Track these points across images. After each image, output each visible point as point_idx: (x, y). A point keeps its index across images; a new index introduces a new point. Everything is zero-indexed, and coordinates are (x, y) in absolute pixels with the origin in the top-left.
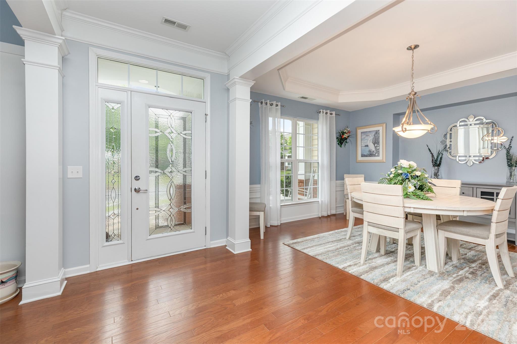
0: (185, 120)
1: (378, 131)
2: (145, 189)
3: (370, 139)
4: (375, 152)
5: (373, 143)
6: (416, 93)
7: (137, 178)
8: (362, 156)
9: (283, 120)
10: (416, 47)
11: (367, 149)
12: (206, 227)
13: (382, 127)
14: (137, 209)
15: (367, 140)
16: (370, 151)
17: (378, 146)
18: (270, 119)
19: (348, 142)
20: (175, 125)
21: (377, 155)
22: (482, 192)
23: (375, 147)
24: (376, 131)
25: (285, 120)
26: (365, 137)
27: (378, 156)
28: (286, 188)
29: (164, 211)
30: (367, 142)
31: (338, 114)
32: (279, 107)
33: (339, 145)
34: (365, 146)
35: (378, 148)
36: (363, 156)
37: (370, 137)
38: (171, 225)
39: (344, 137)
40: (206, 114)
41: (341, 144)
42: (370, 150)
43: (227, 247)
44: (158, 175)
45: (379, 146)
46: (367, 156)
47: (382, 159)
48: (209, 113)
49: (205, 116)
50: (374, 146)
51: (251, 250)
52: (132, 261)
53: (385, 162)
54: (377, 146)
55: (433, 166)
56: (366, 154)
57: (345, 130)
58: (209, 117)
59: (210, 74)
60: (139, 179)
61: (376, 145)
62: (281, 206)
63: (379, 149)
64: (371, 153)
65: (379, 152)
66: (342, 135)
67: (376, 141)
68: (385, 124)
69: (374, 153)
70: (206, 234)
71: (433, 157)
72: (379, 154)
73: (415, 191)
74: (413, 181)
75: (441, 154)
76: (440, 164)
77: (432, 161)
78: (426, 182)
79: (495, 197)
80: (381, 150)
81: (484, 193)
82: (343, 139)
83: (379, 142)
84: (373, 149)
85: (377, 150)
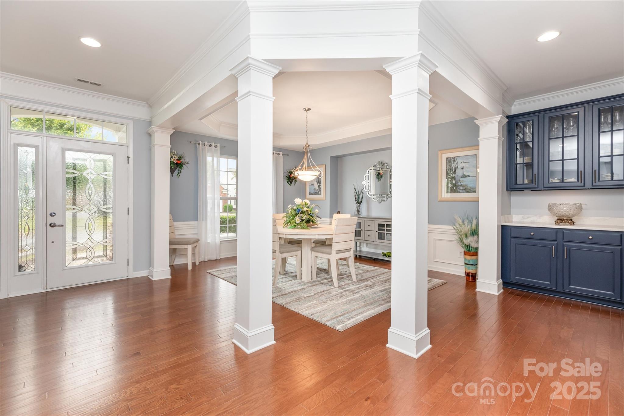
0: (106, 163)
2: (61, 224)
4: (318, 190)
6: (309, 146)
7: (52, 215)
8: (309, 194)
9: (226, 159)
10: (309, 109)
12: (128, 259)
13: (322, 168)
14: (53, 242)
17: (320, 185)
18: (209, 159)
20: (95, 166)
21: (319, 193)
25: (228, 159)
27: (320, 194)
28: (229, 224)
29: (82, 244)
31: (287, 154)
32: (219, 148)
33: (289, 183)
34: (312, 185)
35: (320, 187)
36: (310, 194)
38: (90, 257)
39: (292, 176)
40: (128, 157)
41: (291, 183)
43: (149, 276)
44: (75, 211)
45: (321, 186)
46: (312, 194)
47: (323, 197)
48: (131, 155)
49: (127, 159)
51: (171, 277)
52: (47, 289)
53: (325, 199)
55: (356, 203)
56: (312, 192)
57: (293, 170)
58: (131, 160)
59: (132, 121)
60: (55, 215)
62: (221, 241)
66: (290, 175)
68: (325, 165)
70: (128, 266)
71: (356, 196)
72: (321, 192)
73: (300, 223)
74: (302, 215)
75: (362, 193)
76: (361, 201)
77: (356, 199)
78: (313, 215)
79: (385, 228)
80: (322, 189)
81: (380, 225)
82: (292, 178)
83: (321, 182)
84: (317, 188)
85: (320, 189)
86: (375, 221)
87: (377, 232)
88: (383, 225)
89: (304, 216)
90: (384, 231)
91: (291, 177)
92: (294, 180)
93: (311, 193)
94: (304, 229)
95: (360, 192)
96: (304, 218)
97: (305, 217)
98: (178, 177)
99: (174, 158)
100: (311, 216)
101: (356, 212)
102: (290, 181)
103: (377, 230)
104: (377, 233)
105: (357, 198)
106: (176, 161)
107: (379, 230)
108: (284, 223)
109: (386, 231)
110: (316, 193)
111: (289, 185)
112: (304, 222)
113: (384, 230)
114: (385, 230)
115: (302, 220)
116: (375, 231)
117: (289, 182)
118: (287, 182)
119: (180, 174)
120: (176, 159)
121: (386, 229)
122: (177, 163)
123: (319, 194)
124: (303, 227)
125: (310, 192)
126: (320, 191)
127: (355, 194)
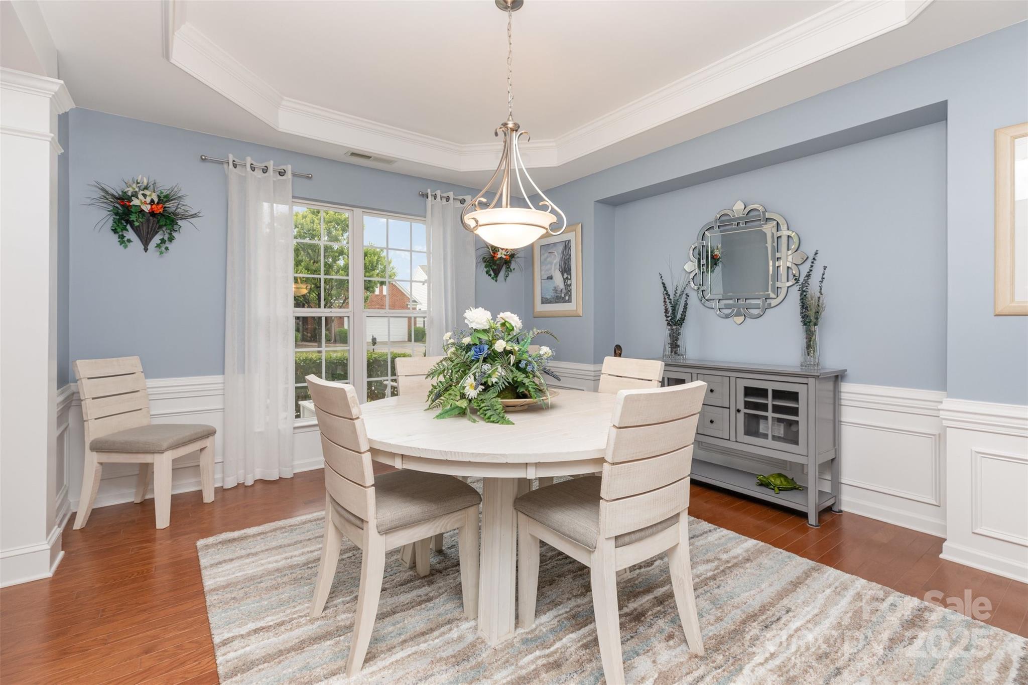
1: (568, 242)
3: (555, 262)
4: (564, 291)
5: (561, 272)
6: (517, 127)
8: (543, 303)
11: (550, 285)
13: (574, 232)
15: (551, 264)
16: (555, 290)
17: (569, 277)
19: (514, 269)
21: (567, 298)
22: (746, 388)
23: (564, 279)
24: (566, 241)
26: (547, 257)
27: (570, 301)
30: (550, 269)
32: (289, 176)
33: (490, 275)
34: (548, 278)
35: (569, 282)
36: (545, 301)
37: (556, 256)
39: (499, 256)
41: (497, 274)
42: (555, 288)
45: (570, 279)
46: (550, 302)
47: (575, 309)
50: (563, 277)
53: (581, 315)
54: (567, 278)
55: (668, 324)
56: (548, 297)
61: (565, 276)
63: (571, 284)
64: (558, 293)
65: (571, 293)
66: (494, 253)
67: (566, 267)
68: (580, 225)
69: (563, 296)
71: (668, 303)
72: (570, 295)
73: (482, 397)
74: (486, 367)
75: (684, 296)
76: (683, 319)
77: (666, 311)
78: (529, 369)
79: (770, 402)
80: (573, 288)
81: (749, 391)
82: (498, 262)
83: (570, 269)
84: (561, 286)
85: (568, 287)
86: (733, 380)
87: (739, 411)
88: (763, 393)
89: (493, 372)
90: (767, 410)
91: (495, 259)
92: (504, 268)
93: (547, 299)
94: (493, 422)
95: (679, 292)
96: (494, 380)
97: (498, 374)
98: (161, 253)
99: (140, 197)
100: (524, 371)
101: (668, 349)
102: (493, 270)
103: (741, 406)
104: (741, 416)
105: (670, 309)
106: (149, 207)
107: (748, 405)
108: (431, 392)
109: (773, 412)
110: (558, 299)
111: (493, 278)
112: (492, 394)
113: (764, 407)
114: (770, 408)
115: (487, 387)
116: (733, 410)
117: (492, 272)
118: (487, 272)
119: (167, 244)
120: (148, 200)
121: (774, 406)
122: (152, 214)
123: (565, 302)
124: (489, 413)
125: (544, 297)
126: (568, 291)
127: (665, 299)
